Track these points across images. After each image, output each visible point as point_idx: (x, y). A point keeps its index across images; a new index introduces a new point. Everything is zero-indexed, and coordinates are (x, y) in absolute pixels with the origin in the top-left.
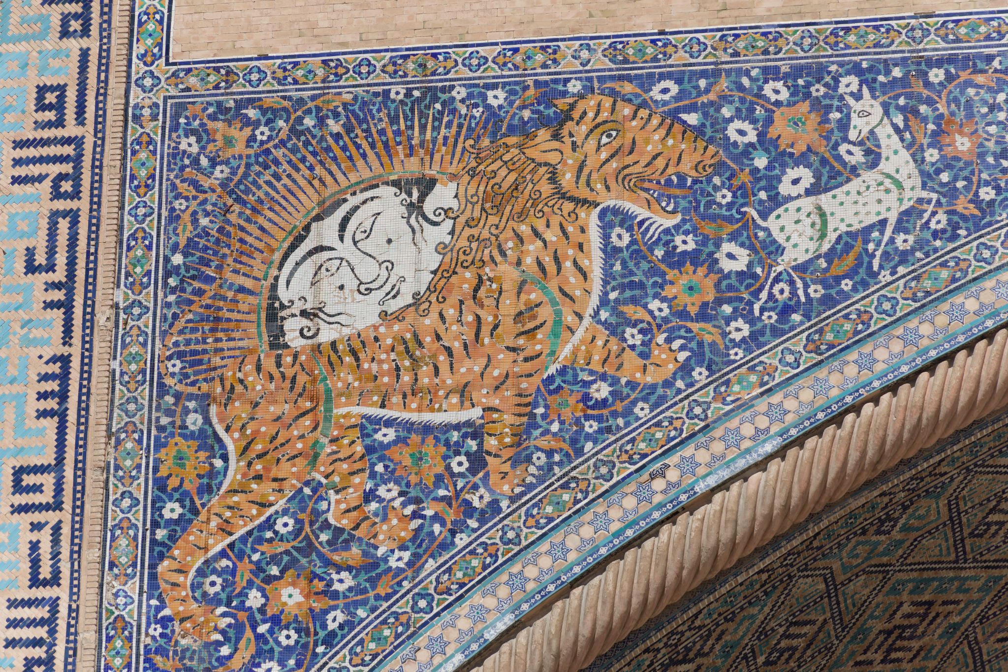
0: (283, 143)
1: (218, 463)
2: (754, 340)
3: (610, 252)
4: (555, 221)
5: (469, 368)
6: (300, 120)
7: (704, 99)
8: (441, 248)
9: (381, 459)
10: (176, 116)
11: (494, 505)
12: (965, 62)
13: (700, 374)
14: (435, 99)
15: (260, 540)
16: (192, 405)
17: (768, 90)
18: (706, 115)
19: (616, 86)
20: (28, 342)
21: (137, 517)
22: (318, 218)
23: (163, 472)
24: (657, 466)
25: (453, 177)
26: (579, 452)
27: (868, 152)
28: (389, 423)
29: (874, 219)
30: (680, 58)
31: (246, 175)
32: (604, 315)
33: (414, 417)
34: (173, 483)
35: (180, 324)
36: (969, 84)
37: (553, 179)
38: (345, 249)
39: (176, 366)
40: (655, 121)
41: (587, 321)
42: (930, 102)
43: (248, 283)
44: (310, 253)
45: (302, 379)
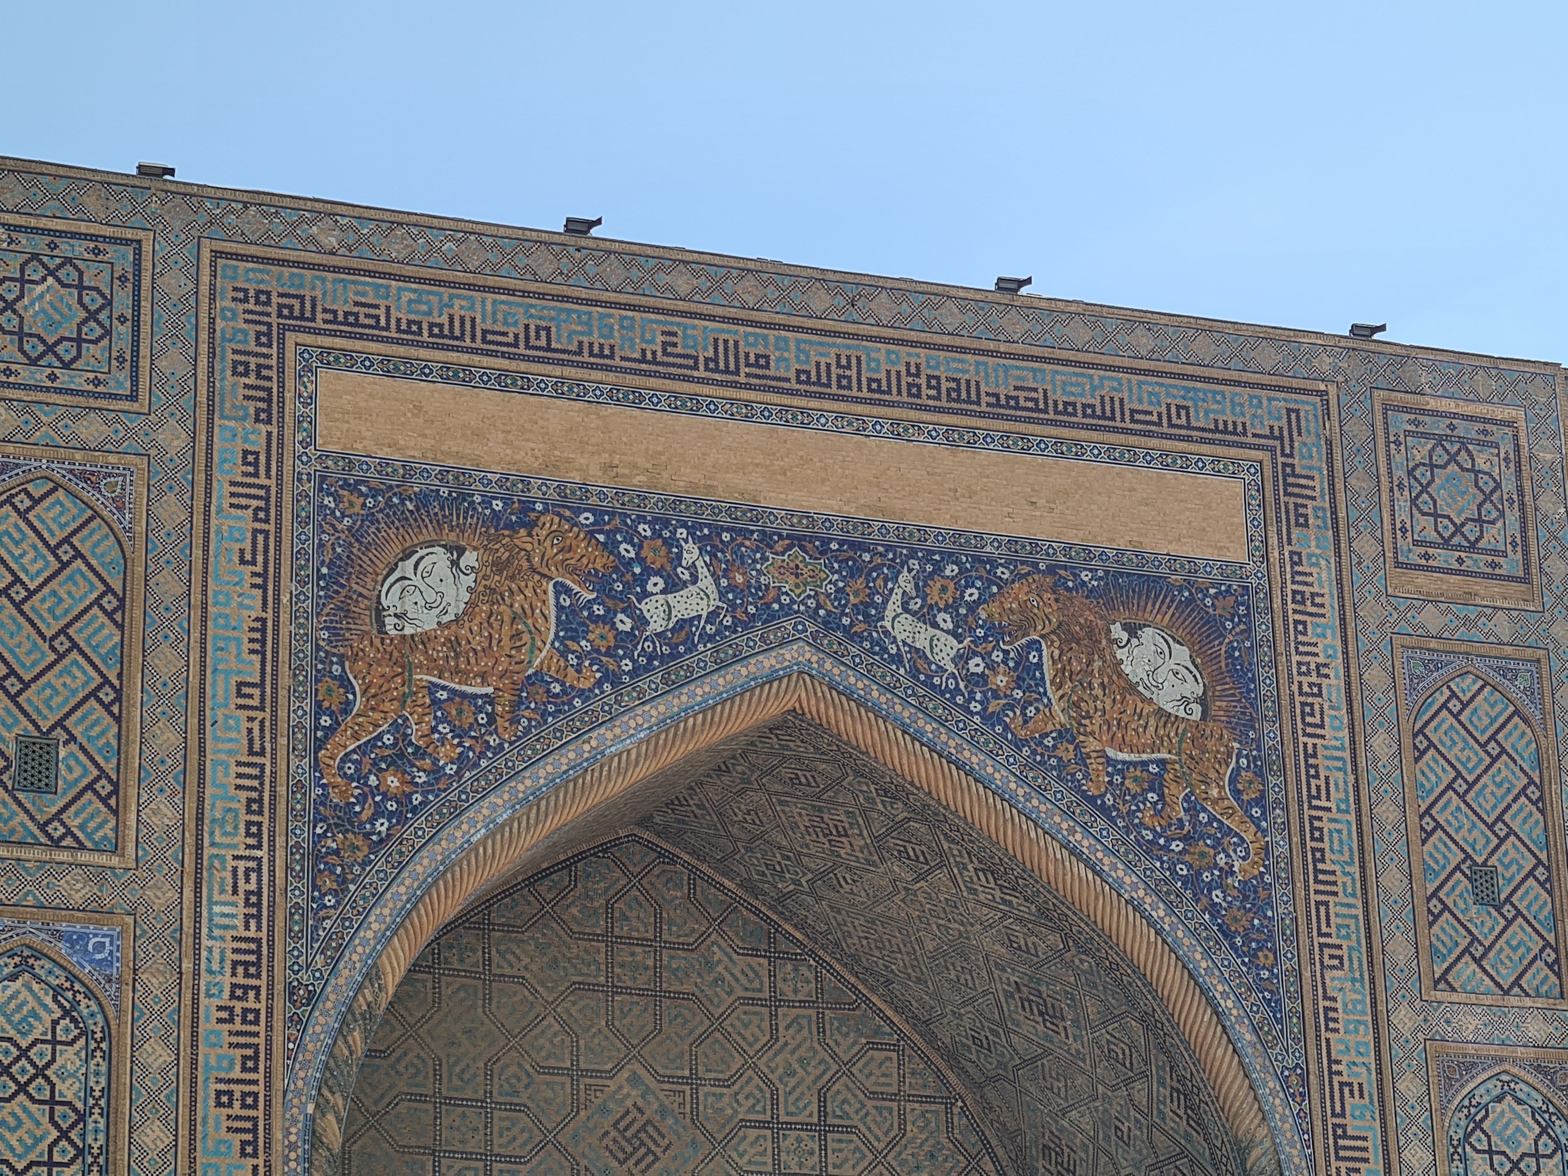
0: (381, 511)
1: (351, 697)
2: (635, 673)
3: (560, 608)
4: (530, 584)
5: (486, 663)
6: (390, 498)
7: (607, 527)
8: (470, 589)
9: (440, 709)
10: (321, 483)
11: (501, 746)
12: (740, 532)
13: (607, 687)
14: (464, 500)
15: (375, 746)
16: (335, 659)
17: (641, 528)
18: (608, 537)
19: (561, 511)
20: (241, 605)
21: (307, 722)
22: (402, 560)
23: (320, 698)
24: (586, 736)
25: (475, 549)
26: (546, 722)
27: (691, 575)
28: (444, 688)
29: (695, 614)
30: (594, 500)
31: (361, 526)
32: (557, 644)
33: (457, 687)
34: (326, 704)
35: (327, 610)
36: (742, 545)
37: (528, 560)
38: (417, 581)
39: (325, 635)
40: (582, 536)
41: (548, 646)
42: (723, 552)
43: (365, 592)
44: (398, 580)
45: (396, 654)
